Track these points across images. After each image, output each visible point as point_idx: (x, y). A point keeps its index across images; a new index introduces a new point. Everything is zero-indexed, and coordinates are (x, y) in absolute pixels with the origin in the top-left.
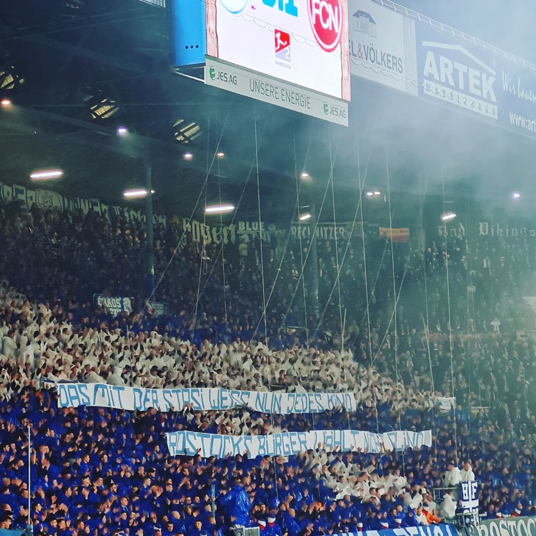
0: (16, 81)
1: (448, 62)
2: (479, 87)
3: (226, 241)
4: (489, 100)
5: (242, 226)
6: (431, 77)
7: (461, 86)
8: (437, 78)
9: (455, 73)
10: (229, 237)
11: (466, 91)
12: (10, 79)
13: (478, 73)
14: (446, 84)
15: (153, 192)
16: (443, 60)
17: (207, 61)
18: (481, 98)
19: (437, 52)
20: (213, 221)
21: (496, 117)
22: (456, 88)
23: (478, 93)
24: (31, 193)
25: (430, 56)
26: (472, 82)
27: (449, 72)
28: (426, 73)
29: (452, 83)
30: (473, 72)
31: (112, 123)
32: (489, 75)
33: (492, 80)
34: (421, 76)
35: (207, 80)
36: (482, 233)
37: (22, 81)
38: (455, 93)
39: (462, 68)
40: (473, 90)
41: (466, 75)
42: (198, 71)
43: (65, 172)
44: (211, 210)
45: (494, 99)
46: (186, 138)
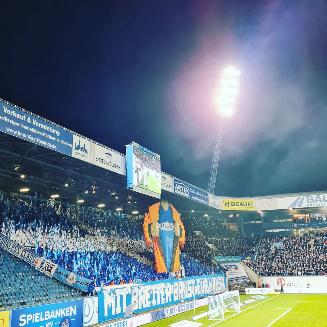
0: (96, 187)
1: (180, 186)
2: (186, 191)
3: (136, 219)
4: (188, 194)
5: (139, 216)
6: (177, 189)
7: (182, 191)
8: (178, 189)
9: (181, 188)
10: (137, 218)
11: (183, 192)
12: (95, 187)
13: (186, 188)
14: (180, 191)
15: (122, 209)
16: (179, 186)
17: (134, 187)
18: (186, 193)
19: (178, 184)
20: (134, 215)
21: (189, 197)
22: (181, 191)
23: (186, 192)
24: (98, 209)
25: (176, 185)
26: (185, 190)
27: (180, 188)
28: (176, 188)
29: (181, 190)
30: (185, 188)
31: (114, 196)
32: (188, 189)
33: (188, 190)
34: (175, 189)
35: (133, 190)
36: (186, 218)
37: (97, 188)
38: (181, 192)
39: (182, 187)
40: (185, 192)
41: (183, 189)
42: (132, 188)
43: (105, 205)
44: (134, 213)
45: (189, 193)
46: (129, 199)
